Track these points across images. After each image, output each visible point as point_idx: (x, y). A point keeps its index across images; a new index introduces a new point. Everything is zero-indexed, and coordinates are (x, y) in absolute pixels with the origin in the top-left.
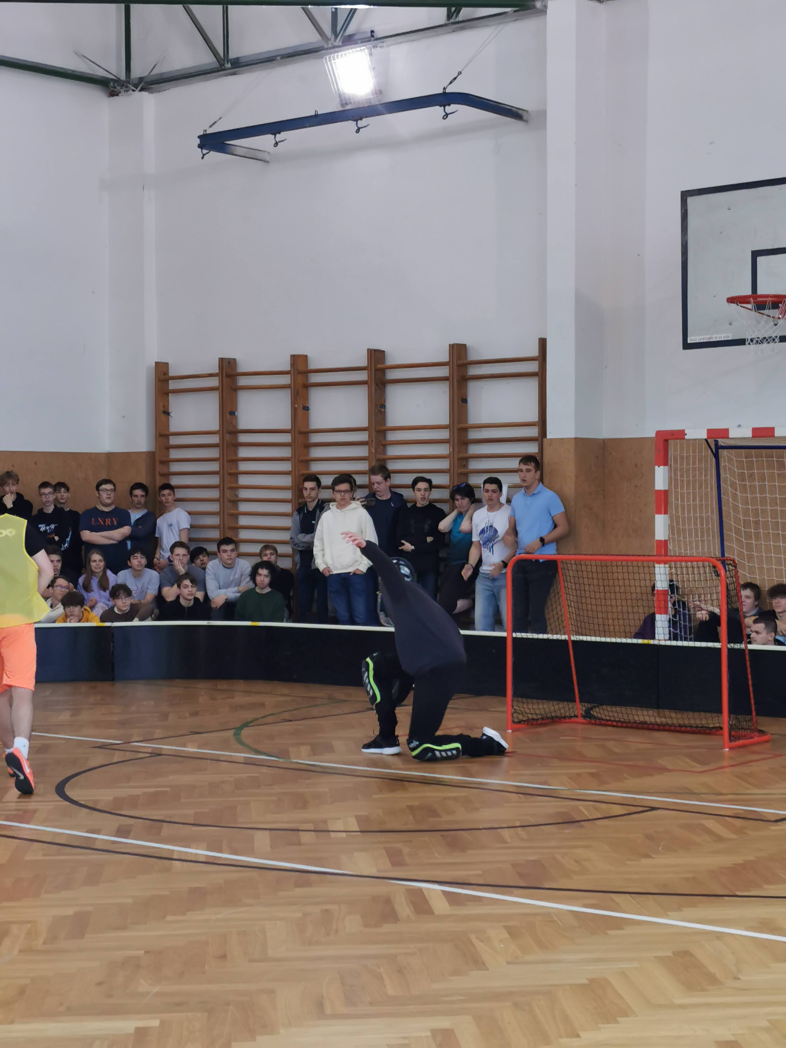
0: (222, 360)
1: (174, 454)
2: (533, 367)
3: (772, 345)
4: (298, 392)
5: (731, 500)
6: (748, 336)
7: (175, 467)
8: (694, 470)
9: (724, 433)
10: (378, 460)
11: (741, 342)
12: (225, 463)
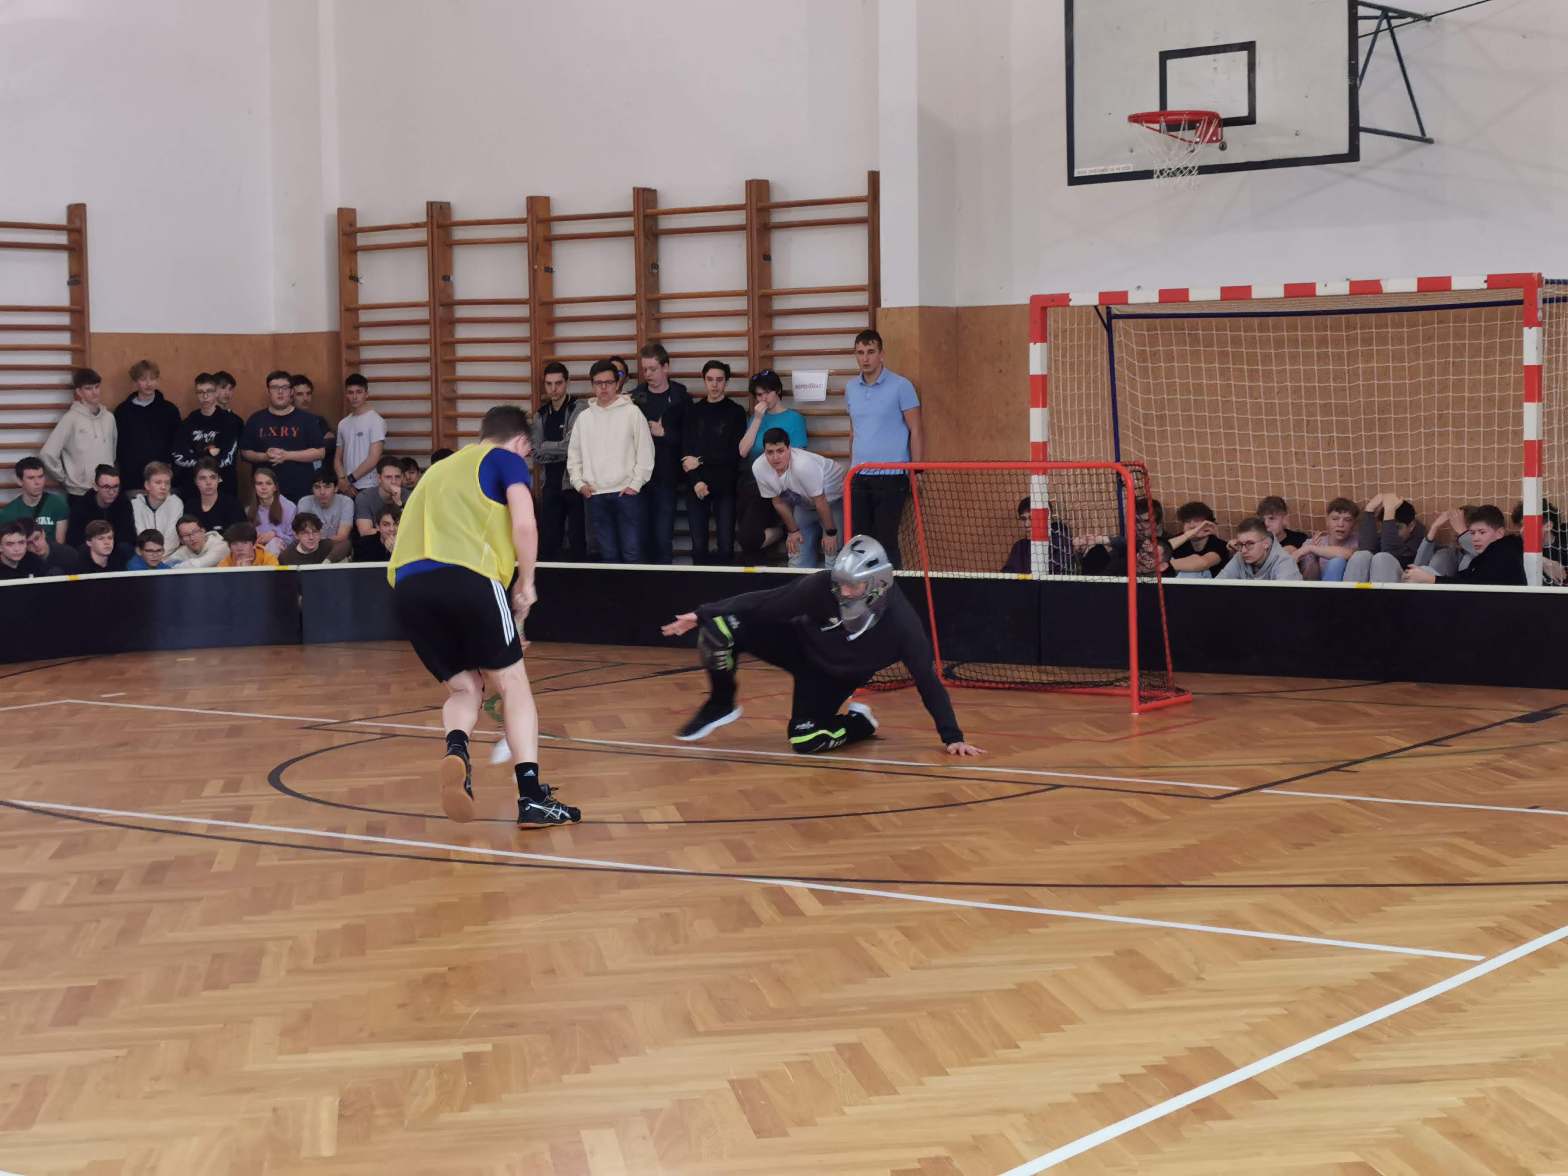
0: (431, 206)
1: (366, 335)
2: (861, 211)
3: (1188, 178)
4: (538, 249)
5: (1127, 387)
6: (1157, 167)
7: (367, 353)
8: (1080, 346)
9: (1121, 298)
10: (650, 340)
11: (1147, 175)
12: (439, 346)
